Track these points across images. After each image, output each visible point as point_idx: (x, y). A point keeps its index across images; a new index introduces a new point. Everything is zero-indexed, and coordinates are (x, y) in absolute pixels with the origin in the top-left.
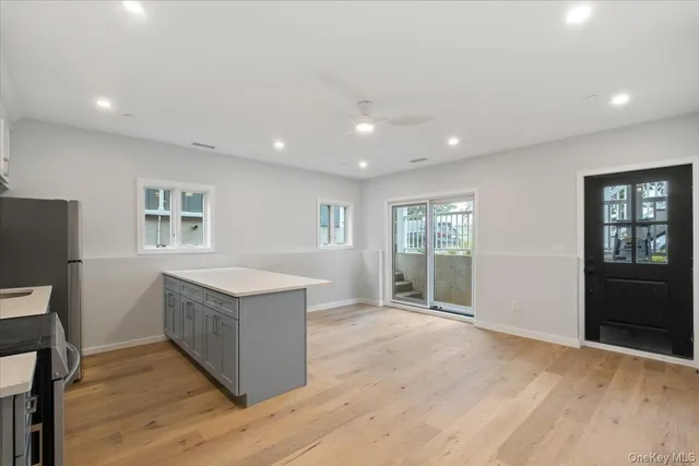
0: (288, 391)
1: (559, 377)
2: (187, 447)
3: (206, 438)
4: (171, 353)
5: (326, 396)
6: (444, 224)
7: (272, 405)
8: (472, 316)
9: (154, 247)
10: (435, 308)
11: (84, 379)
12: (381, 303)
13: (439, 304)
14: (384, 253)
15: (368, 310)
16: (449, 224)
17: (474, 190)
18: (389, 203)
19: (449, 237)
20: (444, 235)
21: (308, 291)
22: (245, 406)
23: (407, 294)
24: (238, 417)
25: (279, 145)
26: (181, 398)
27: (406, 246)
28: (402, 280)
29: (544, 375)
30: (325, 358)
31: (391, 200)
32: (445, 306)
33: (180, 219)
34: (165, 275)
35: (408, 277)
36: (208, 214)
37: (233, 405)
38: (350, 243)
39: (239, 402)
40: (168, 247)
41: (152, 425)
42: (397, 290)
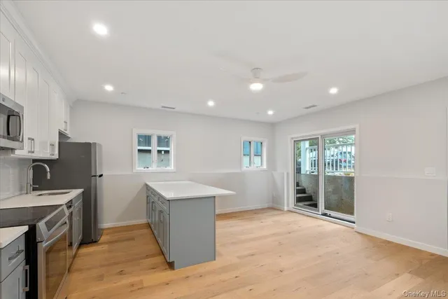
0: (205, 262)
1: (420, 280)
2: (132, 289)
3: (145, 285)
4: (146, 231)
5: (225, 269)
6: (345, 153)
7: (189, 270)
8: (354, 223)
9: (143, 169)
10: (325, 215)
11: (99, 242)
12: (286, 208)
13: (328, 212)
14: (288, 174)
15: (276, 212)
16: (349, 153)
17: (357, 126)
18: (292, 138)
19: (350, 162)
20: (345, 161)
21: (216, 199)
22: (174, 269)
23: (306, 203)
24: (168, 275)
25: (211, 103)
26: (141, 259)
27: (308, 169)
28: (305, 193)
29: (406, 276)
30: (233, 243)
31: (293, 136)
32: (333, 213)
33: (156, 152)
34: (147, 185)
35: (309, 191)
36: (172, 148)
37: (167, 267)
38: (265, 167)
39: (171, 265)
40: (150, 168)
41: (121, 273)
42: (299, 200)
